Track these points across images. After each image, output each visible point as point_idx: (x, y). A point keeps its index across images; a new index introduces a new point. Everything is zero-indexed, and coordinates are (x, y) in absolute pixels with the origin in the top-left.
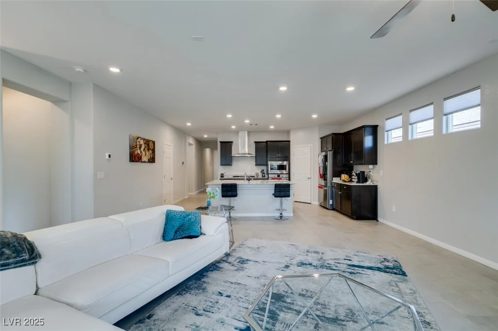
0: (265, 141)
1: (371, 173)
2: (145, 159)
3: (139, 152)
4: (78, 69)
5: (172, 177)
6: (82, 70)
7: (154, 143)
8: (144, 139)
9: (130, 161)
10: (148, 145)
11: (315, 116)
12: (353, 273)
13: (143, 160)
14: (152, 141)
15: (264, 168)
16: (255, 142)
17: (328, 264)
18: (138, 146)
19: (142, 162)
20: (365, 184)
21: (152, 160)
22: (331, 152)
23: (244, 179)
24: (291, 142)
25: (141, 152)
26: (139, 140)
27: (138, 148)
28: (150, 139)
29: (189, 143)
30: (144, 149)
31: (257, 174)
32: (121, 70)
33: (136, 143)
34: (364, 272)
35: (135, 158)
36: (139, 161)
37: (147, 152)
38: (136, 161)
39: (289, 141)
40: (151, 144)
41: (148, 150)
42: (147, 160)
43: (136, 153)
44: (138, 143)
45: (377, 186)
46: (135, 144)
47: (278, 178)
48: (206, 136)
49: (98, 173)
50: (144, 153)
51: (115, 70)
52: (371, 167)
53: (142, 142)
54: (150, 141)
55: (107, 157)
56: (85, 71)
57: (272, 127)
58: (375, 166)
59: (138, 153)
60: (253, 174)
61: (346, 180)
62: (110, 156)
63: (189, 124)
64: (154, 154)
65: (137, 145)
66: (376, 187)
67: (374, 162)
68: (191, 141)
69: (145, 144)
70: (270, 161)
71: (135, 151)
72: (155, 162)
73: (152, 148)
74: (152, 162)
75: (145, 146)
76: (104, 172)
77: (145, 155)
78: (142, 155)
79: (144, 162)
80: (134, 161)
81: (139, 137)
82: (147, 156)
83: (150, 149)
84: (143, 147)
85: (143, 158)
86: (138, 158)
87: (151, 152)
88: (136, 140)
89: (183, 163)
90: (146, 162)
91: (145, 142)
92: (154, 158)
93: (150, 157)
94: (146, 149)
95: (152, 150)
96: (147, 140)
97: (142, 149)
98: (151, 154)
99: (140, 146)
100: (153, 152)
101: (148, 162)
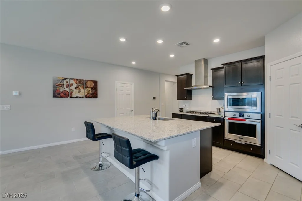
2: (75, 93)
3: (67, 90)
5: (133, 110)
7: (95, 83)
10: (85, 84)
14: (92, 81)
16: (212, 69)
18: (65, 85)
19: (71, 97)
26: (68, 80)
27: (65, 87)
30: (76, 88)
31: (219, 111)
37: (82, 90)
38: (61, 97)
39: (264, 56)
41: (84, 88)
43: (61, 90)
44: (64, 83)
46: (59, 83)
49: (1, 106)
50: (75, 91)
53: (72, 82)
54: (88, 81)
59: (65, 91)
63: (134, 63)
64: (97, 91)
69: (79, 83)
70: (228, 92)
71: (59, 89)
72: (97, 97)
73: (92, 86)
74: (91, 98)
75: (78, 85)
76: (10, 105)
77: (79, 92)
78: (72, 92)
79: (76, 97)
80: (58, 97)
81: (67, 78)
82: (82, 93)
83: (88, 87)
84: (75, 85)
85: (74, 95)
86: (65, 94)
87: (90, 89)
88: (61, 81)
89: (154, 98)
90: (80, 97)
91: (78, 81)
92: (96, 94)
93: (88, 94)
94: (80, 87)
95: (92, 88)
96: (81, 80)
97: (73, 87)
98: (89, 91)
99: (69, 86)
100: (94, 90)
101: (83, 97)
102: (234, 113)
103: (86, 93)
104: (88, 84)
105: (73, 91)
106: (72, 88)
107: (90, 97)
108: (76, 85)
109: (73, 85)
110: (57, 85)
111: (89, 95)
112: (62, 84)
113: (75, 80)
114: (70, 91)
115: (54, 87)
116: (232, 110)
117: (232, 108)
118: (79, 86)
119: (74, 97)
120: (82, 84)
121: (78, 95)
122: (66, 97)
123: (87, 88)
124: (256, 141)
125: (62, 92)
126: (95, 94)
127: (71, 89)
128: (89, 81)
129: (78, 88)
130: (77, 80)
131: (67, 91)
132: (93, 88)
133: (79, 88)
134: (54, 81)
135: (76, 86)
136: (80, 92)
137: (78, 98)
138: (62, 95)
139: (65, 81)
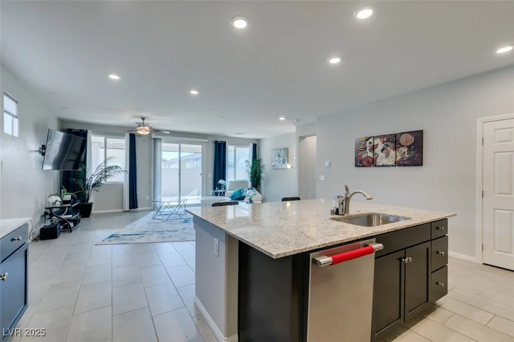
2: (382, 159)
3: (370, 154)
7: (418, 136)
9: (356, 166)
10: (397, 142)
13: (379, 164)
14: (411, 133)
18: (368, 149)
19: (376, 166)
25: (374, 154)
26: (371, 140)
27: (368, 151)
28: (402, 131)
30: (382, 150)
33: (365, 145)
35: (361, 163)
36: (370, 166)
37: (392, 153)
38: (363, 166)
40: (404, 138)
41: (395, 149)
42: (393, 163)
43: (363, 157)
44: (368, 144)
46: (362, 147)
49: (320, 176)
50: (382, 155)
53: (377, 141)
54: (402, 134)
55: (327, 164)
59: (368, 157)
62: (330, 164)
64: (421, 151)
65: (366, 148)
69: (387, 141)
71: (362, 155)
72: (421, 164)
73: (409, 144)
74: (409, 165)
75: (385, 144)
76: (324, 176)
77: (387, 156)
78: (377, 158)
79: (382, 166)
80: (359, 166)
81: (370, 138)
82: (392, 157)
83: (402, 146)
84: (381, 146)
85: (379, 162)
86: (368, 162)
87: (405, 150)
88: (363, 143)
90: (388, 166)
91: (385, 139)
92: (418, 157)
93: (402, 158)
94: (388, 148)
95: (409, 147)
96: (391, 135)
97: (378, 150)
98: (404, 153)
99: (373, 148)
100: (414, 149)
101: (393, 166)
103: (399, 158)
104: (403, 140)
105: (378, 155)
106: (376, 151)
107: (405, 165)
108: (383, 145)
109: (378, 146)
110: (359, 149)
111: (405, 161)
112: (364, 147)
113: (381, 138)
114: (373, 156)
115: (356, 153)
118: (388, 146)
119: (379, 166)
120: (392, 142)
121: (385, 162)
122: (369, 166)
123: (401, 148)
125: (365, 158)
126: (416, 158)
127: (376, 153)
128: (404, 135)
129: (385, 150)
130: (384, 136)
131: (371, 157)
132: (412, 147)
133: (387, 150)
134: (356, 145)
135: (381, 148)
136: (389, 157)
137: (385, 166)
138: (365, 163)
139: (369, 141)
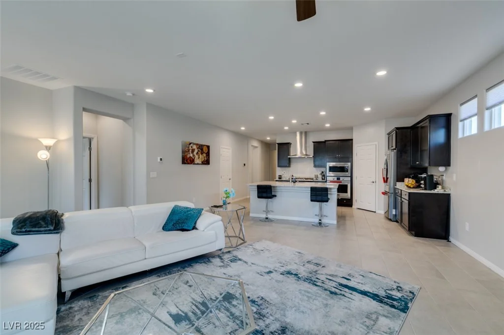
0: (323, 140)
1: (444, 178)
2: (197, 161)
3: (191, 155)
4: (129, 94)
5: (231, 178)
6: (131, 95)
7: (208, 147)
8: (197, 144)
9: (183, 163)
10: (202, 150)
11: (368, 109)
12: (336, 294)
13: (196, 163)
14: (207, 146)
15: (323, 169)
16: (313, 142)
17: (317, 278)
18: (190, 150)
19: (194, 164)
20: (432, 192)
21: (207, 162)
22: (395, 151)
23: (289, 181)
24: (354, 140)
25: (194, 155)
26: (192, 145)
27: (190, 152)
28: (204, 144)
29: (252, 146)
30: (197, 153)
31: (317, 177)
32: (154, 91)
33: (189, 147)
34: (350, 296)
35: (187, 161)
36: (191, 164)
37: (201, 156)
38: (188, 164)
39: (352, 140)
40: (205, 149)
41: (202, 154)
42: (201, 163)
43: (188, 156)
44: (190, 148)
45: (450, 194)
46: (187, 148)
47: (338, 181)
48: (268, 138)
49: (151, 173)
50: (197, 156)
51: (150, 91)
52: (442, 169)
53: (195, 147)
54: (204, 145)
55: (159, 160)
56: (133, 94)
57: (328, 125)
58: (448, 167)
59: (190, 157)
60: (313, 176)
61: (409, 185)
62: (161, 159)
63: (243, 128)
64: (209, 157)
65: (189, 150)
66: (448, 196)
67: (447, 163)
68: (256, 144)
69: (199, 148)
70: (329, 162)
72: (209, 164)
73: (206, 152)
76: (156, 173)
77: (199, 158)
78: (194, 158)
80: (185, 164)
81: (191, 143)
82: (201, 159)
84: (196, 151)
85: (195, 161)
86: (191, 161)
88: (188, 146)
89: (244, 165)
91: (198, 146)
92: (209, 160)
93: (204, 160)
95: (206, 154)
96: (200, 145)
98: (205, 157)
99: (193, 151)
100: (208, 155)
102: (333, 178)
106: (194, 153)
107: (204, 164)
110: (185, 150)
115: (183, 152)
116: (333, 175)
117: (332, 174)
118: (199, 151)
123: (204, 154)
124: (348, 195)
131: (192, 157)
133: (199, 154)
134: (183, 146)
137: (198, 164)
138: (189, 161)
139: (190, 146)
